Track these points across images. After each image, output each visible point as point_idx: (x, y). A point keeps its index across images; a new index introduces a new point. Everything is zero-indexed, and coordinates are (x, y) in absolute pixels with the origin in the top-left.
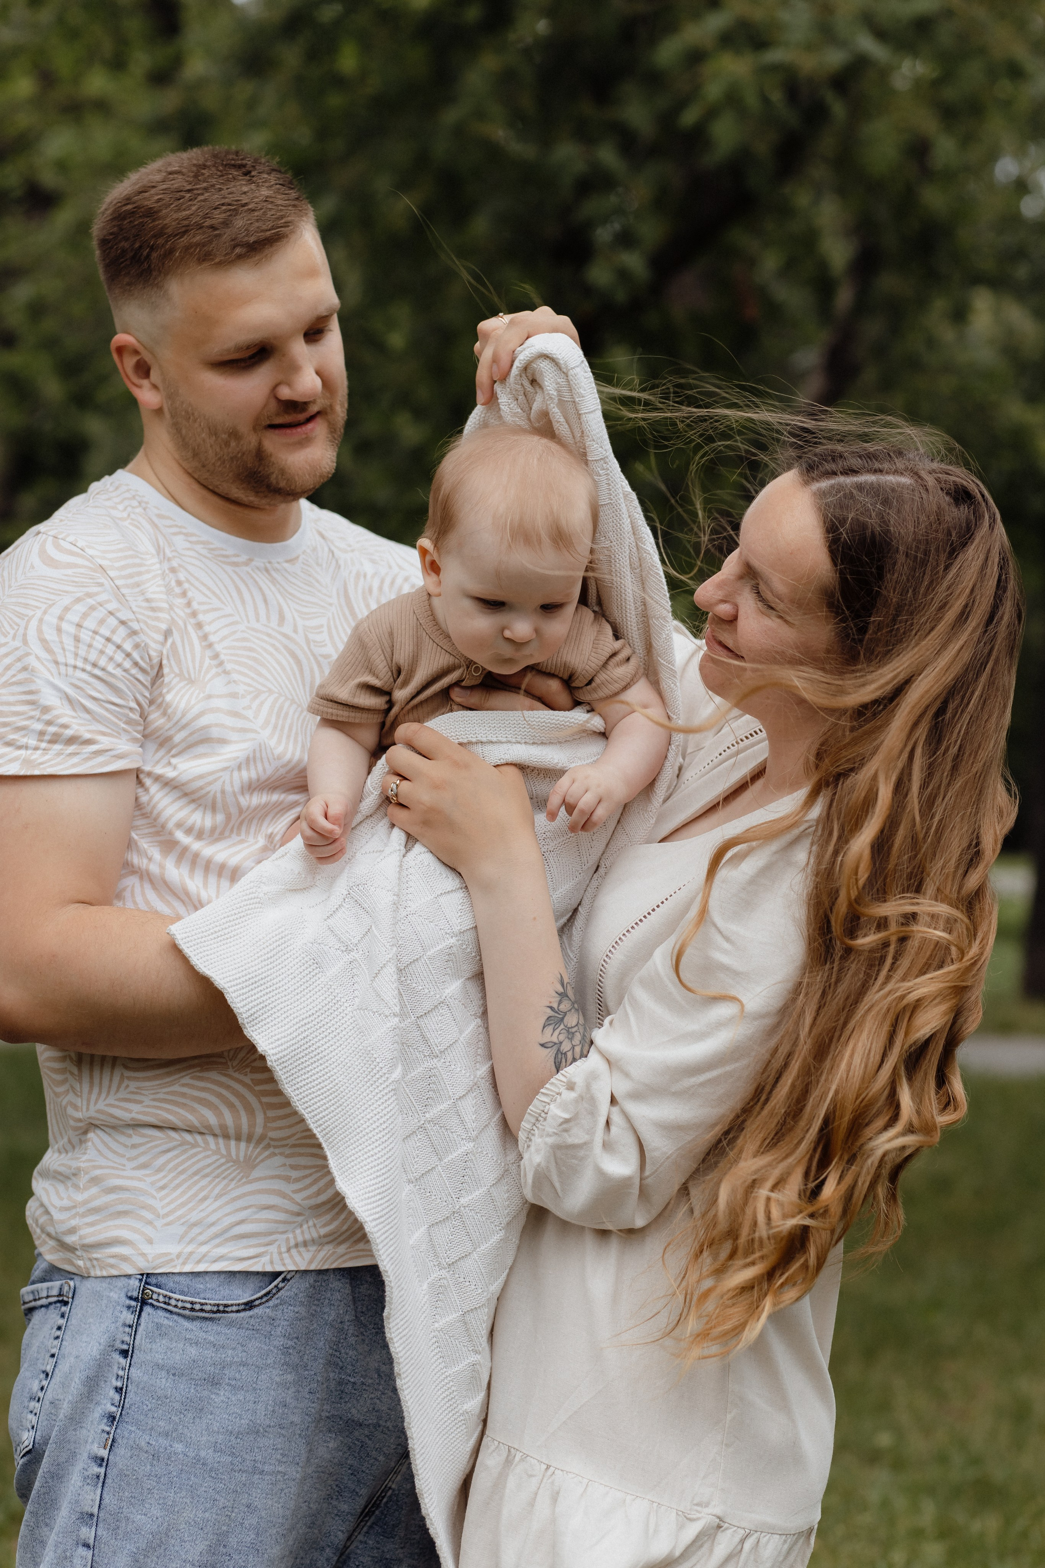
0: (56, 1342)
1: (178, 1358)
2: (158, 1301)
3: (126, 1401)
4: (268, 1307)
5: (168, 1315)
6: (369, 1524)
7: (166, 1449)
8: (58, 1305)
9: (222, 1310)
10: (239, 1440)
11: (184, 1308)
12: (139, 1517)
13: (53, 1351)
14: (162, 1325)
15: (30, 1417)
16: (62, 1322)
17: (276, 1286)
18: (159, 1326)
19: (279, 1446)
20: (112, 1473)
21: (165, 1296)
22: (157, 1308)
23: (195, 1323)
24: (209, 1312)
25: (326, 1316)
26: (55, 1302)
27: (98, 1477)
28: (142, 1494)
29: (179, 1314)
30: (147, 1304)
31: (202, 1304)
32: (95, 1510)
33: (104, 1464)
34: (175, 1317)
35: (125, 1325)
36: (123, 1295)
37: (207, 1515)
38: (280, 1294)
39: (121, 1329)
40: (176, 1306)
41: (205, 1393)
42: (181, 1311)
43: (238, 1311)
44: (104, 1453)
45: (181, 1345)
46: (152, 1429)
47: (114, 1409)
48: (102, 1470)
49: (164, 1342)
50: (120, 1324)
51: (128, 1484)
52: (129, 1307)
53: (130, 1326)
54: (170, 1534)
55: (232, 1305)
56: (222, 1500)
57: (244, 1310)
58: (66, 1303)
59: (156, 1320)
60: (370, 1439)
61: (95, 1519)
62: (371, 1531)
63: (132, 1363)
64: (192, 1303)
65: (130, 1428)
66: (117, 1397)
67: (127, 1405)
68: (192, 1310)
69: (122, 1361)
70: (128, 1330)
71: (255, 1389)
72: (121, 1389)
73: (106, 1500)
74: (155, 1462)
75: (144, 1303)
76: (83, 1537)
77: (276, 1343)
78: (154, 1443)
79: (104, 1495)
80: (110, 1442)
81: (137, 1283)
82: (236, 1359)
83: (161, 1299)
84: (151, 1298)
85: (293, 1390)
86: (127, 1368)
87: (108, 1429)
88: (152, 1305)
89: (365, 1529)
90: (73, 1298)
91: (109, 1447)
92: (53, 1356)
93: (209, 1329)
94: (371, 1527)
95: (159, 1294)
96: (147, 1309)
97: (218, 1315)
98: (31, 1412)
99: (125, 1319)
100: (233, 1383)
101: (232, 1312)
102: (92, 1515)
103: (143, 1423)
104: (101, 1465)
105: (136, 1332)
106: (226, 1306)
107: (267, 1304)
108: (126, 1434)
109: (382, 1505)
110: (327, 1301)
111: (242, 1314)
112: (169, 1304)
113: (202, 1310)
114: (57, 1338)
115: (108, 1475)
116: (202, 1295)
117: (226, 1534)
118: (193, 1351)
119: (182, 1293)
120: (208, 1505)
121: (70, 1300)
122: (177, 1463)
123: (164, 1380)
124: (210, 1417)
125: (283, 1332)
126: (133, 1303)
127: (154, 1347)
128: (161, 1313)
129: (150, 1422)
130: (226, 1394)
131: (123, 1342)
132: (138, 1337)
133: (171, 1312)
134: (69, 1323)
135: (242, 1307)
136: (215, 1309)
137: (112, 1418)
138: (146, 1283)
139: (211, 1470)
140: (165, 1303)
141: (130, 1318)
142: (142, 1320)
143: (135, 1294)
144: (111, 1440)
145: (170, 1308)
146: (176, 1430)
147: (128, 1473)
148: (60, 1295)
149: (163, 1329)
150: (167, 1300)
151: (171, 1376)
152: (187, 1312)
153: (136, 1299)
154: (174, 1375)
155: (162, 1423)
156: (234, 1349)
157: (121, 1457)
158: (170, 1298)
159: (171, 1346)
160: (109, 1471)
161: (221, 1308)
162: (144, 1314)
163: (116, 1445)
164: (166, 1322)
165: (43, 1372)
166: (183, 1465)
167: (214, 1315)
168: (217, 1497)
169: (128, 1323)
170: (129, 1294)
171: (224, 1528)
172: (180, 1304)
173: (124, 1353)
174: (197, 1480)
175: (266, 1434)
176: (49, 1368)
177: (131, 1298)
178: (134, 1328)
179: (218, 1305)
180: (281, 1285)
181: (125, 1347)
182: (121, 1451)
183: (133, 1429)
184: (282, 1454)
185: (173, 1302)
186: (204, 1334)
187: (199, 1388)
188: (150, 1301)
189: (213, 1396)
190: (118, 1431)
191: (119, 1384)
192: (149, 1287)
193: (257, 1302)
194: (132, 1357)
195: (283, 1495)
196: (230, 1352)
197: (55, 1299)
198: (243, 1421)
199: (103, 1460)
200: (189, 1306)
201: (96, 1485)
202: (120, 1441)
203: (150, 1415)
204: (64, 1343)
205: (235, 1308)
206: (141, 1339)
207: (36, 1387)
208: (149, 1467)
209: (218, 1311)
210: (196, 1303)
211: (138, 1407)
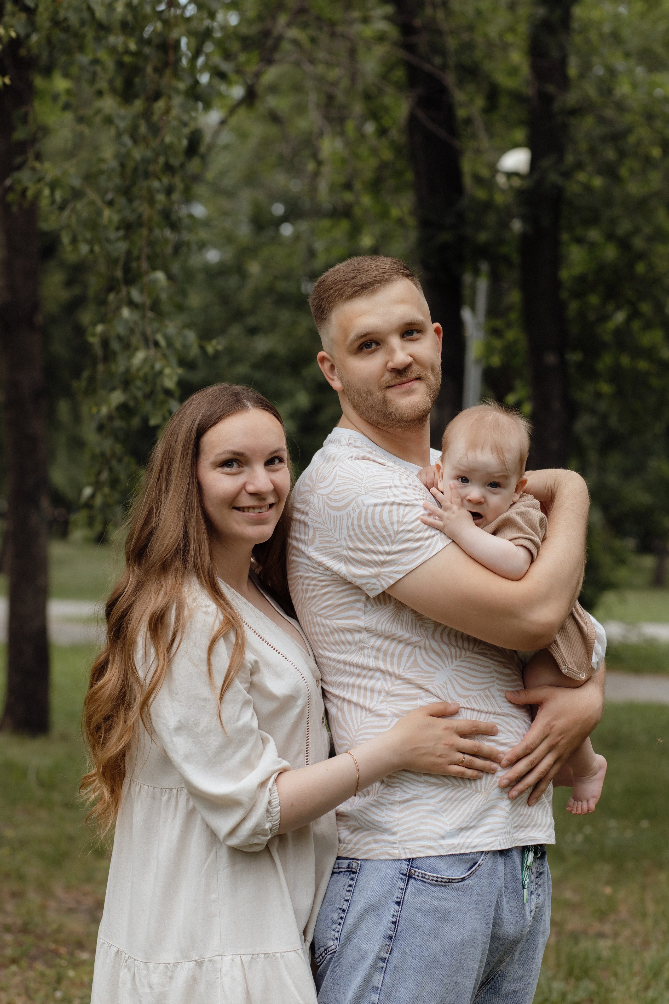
0: (349, 893)
1: (428, 906)
2: (418, 876)
3: (399, 928)
4: (471, 880)
5: (423, 884)
6: (487, 988)
7: (419, 954)
8: (347, 873)
9: (451, 881)
10: (455, 949)
11: (433, 880)
12: (403, 989)
13: (347, 898)
14: (420, 889)
15: (333, 933)
16: (351, 882)
17: (475, 869)
18: (418, 890)
19: (472, 952)
20: (391, 965)
21: (423, 874)
22: (417, 880)
23: (437, 888)
24: (444, 882)
25: (496, 885)
26: (345, 872)
27: (382, 968)
28: (405, 977)
29: (429, 883)
30: (411, 877)
31: (442, 878)
32: (380, 986)
33: (386, 961)
34: (427, 885)
35: (399, 888)
36: (397, 872)
37: (437, 987)
38: (476, 873)
39: (397, 890)
40: (428, 879)
41: (441, 925)
42: (431, 882)
43: (458, 882)
44: (386, 956)
45: (429, 900)
46: (412, 943)
47: (391, 933)
48: (385, 965)
49: (421, 897)
50: (396, 888)
51: (398, 972)
52: (401, 879)
53: (402, 889)
54: (418, 999)
55: (456, 879)
56: (445, 980)
57: (461, 881)
58: (354, 873)
59: (417, 886)
60: (501, 946)
61: (379, 990)
62: (488, 992)
63: (403, 908)
64: (437, 877)
65: (401, 942)
66: (393, 926)
67: (399, 930)
68: (437, 881)
69: (397, 907)
70: (401, 891)
71: (464, 923)
72: (396, 922)
73: (386, 981)
74: (413, 961)
75: (410, 877)
76: (372, 999)
77: (473, 898)
78: (413, 950)
79: (385, 978)
80: (390, 950)
81: (406, 867)
82: (456, 907)
83: (420, 875)
84: (415, 875)
85: (479, 923)
86: (400, 911)
87: (389, 943)
88: (415, 878)
89: (485, 991)
90: (359, 870)
91: (389, 953)
92: (347, 901)
93: (444, 891)
94: (488, 990)
95: (419, 873)
96: (412, 880)
97: (449, 884)
98: (334, 930)
99: (400, 885)
100: (454, 919)
101: (455, 882)
102: (378, 988)
103: (408, 940)
104: (384, 962)
105: (405, 892)
106: (453, 879)
107: (470, 878)
108: (399, 945)
109: (495, 979)
110: (497, 876)
111: (459, 884)
112: (424, 878)
113: (441, 881)
114: (349, 891)
115: (388, 967)
116: (440, 873)
117: (445, 997)
118: (436, 903)
119: (431, 872)
120: (438, 983)
121: (358, 871)
122: (425, 961)
123: (420, 918)
124: (442, 937)
125: (477, 892)
126: (404, 877)
127: (415, 900)
128: (419, 882)
129: (412, 939)
130: (451, 925)
131: (397, 897)
132: (406, 895)
133: (425, 882)
134: (357, 884)
135: (460, 880)
136: (448, 881)
137: (390, 938)
138: (411, 866)
139: (441, 965)
140: (422, 877)
141: (402, 884)
142: (409, 886)
143: (405, 872)
144: (390, 949)
145: (425, 880)
146: (425, 944)
147: (399, 966)
148: (348, 868)
149: (421, 891)
150: (424, 876)
151: (424, 915)
152: (434, 882)
153: (405, 875)
154: (425, 915)
155: (418, 940)
156: (455, 901)
157: (395, 958)
158: (425, 875)
159: (425, 900)
160: (388, 965)
161: (451, 880)
162: (410, 883)
163: (393, 951)
164: (422, 887)
165: (340, 909)
166: (428, 962)
167: (447, 884)
168: (443, 978)
169: (401, 887)
170: (402, 872)
171: (445, 995)
172: (431, 878)
173: (398, 903)
174: (434, 970)
175: (467, 946)
176: (344, 907)
177: (402, 874)
178: (404, 890)
179: (449, 879)
180: (478, 868)
181: (399, 900)
182: (396, 954)
183: (402, 943)
184: (472, 956)
185: (427, 877)
186: (441, 894)
187: (438, 922)
188: (414, 876)
189: (444, 926)
190: (394, 944)
191: (394, 920)
192: (413, 869)
193: (467, 878)
194: (402, 905)
195: (472, 977)
196: (453, 903)
197: (345, 870)
198: (458, 939)
199: (385, 959)
200: (435, 879)
201: (381, 972)
202: (395, 949)
203: (412, 935)
204: (355, 894)
205: (457, 881)
206: (409, 896)
207: (336, 917)
208: (410, 963)
209: (449, 882)
210: (439, 877)
211: (406, 931)
